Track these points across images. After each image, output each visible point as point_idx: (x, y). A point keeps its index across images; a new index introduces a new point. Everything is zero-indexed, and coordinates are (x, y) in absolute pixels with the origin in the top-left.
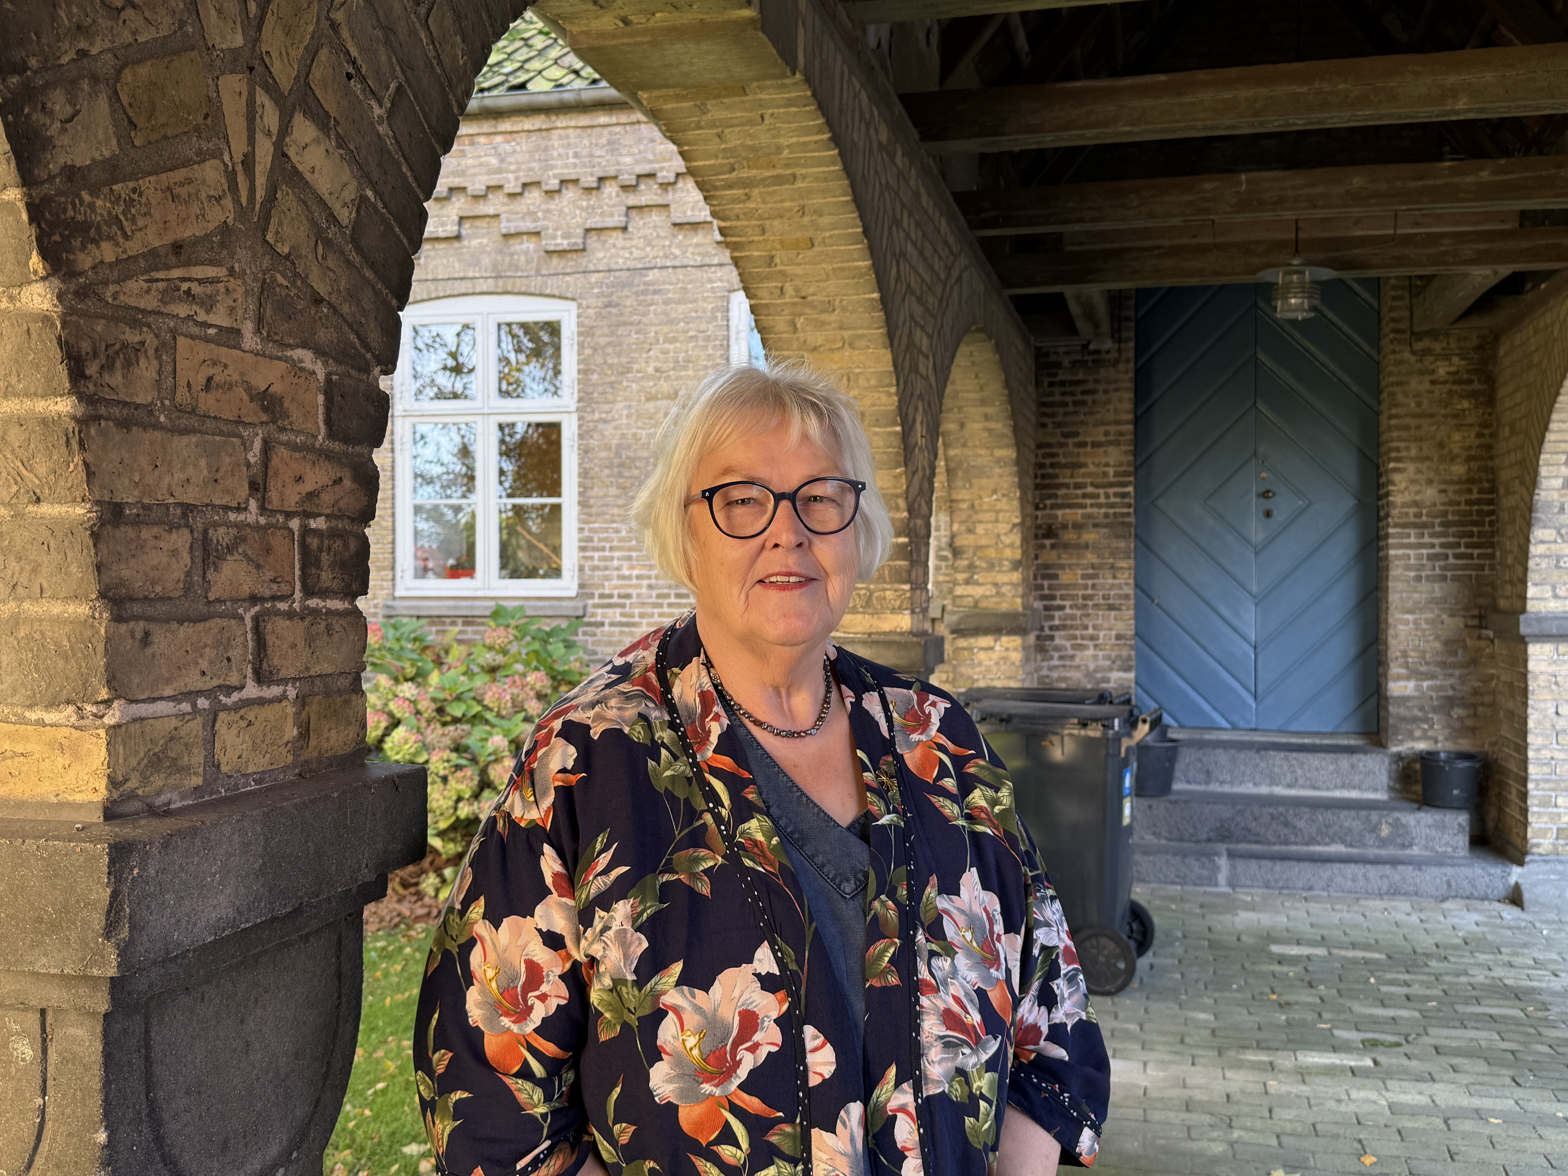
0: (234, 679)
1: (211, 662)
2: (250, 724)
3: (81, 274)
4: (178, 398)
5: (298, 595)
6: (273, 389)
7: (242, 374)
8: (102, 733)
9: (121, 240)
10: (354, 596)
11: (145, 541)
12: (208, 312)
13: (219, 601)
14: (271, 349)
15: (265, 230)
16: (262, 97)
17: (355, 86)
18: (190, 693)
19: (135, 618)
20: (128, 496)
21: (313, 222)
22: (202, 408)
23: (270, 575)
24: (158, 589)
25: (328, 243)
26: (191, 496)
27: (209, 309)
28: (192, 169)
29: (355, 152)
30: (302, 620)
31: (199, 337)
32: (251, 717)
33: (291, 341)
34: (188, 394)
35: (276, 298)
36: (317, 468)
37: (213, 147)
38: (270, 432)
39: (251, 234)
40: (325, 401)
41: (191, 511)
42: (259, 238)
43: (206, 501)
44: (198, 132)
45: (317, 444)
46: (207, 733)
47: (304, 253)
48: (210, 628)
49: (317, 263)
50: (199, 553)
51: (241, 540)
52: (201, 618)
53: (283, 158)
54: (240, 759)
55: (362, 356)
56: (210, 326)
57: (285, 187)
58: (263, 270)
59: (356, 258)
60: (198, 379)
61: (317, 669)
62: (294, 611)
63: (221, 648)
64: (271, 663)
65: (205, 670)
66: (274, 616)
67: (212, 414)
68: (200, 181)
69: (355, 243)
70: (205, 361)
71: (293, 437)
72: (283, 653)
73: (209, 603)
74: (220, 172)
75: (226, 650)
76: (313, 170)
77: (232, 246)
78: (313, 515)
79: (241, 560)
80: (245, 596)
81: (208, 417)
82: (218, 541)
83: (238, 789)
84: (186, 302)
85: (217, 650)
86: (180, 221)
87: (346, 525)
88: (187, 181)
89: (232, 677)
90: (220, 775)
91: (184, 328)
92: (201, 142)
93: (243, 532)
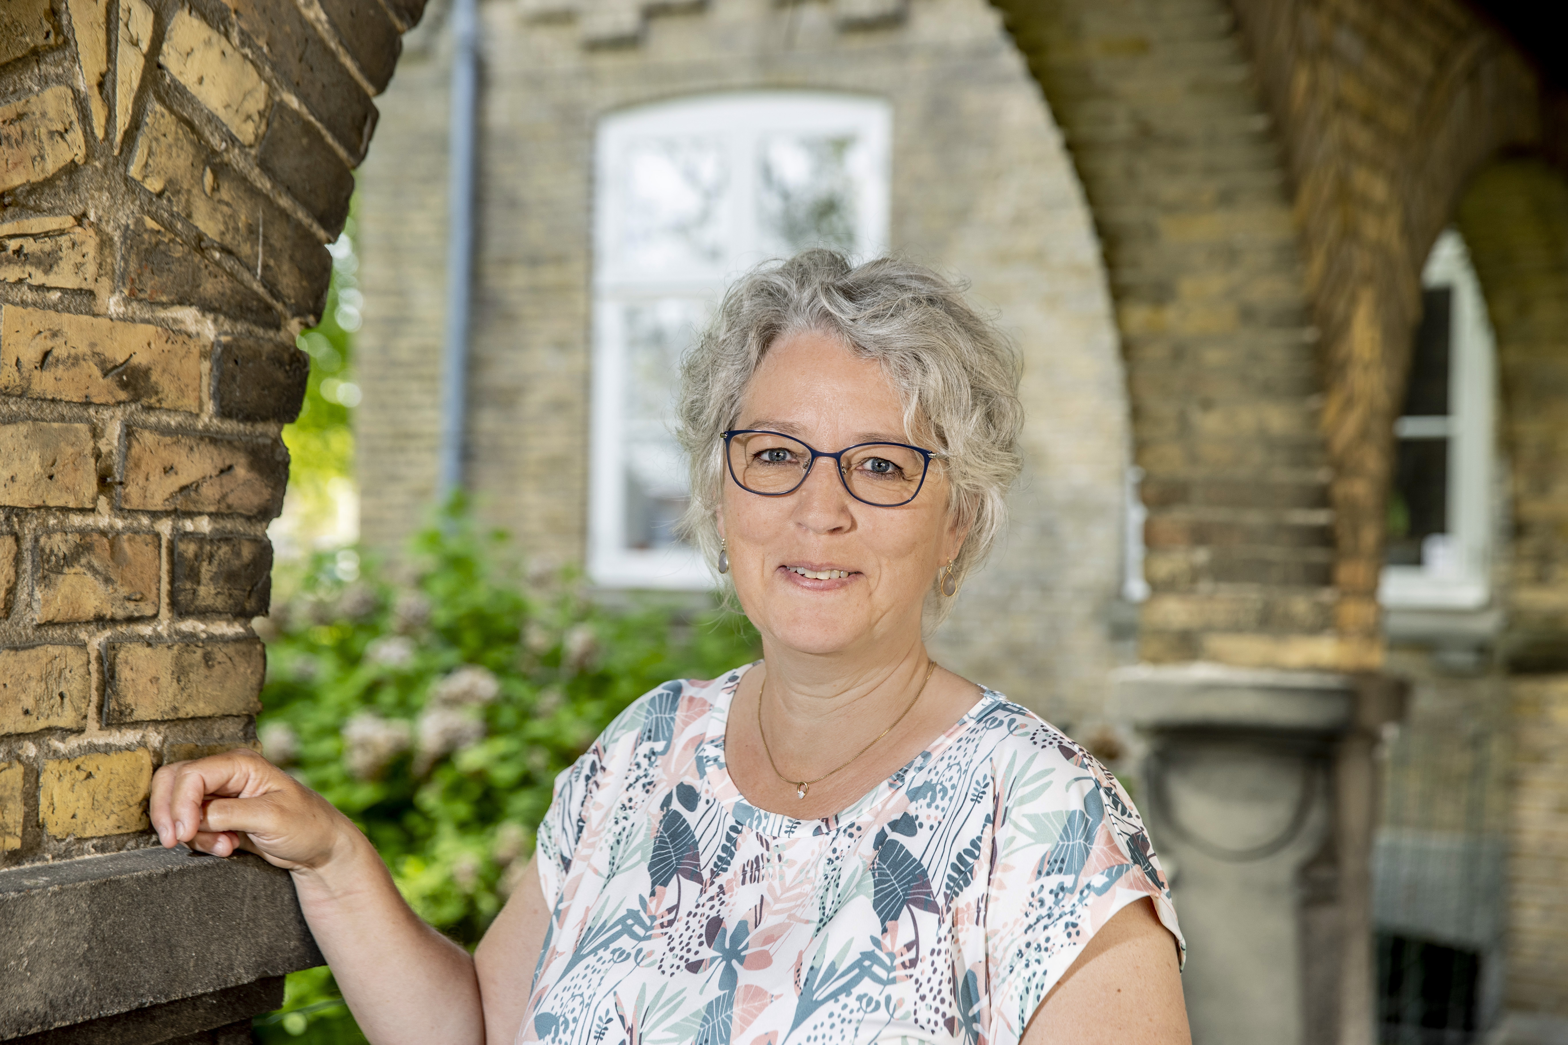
0: (69, 721)
1: (38, 699)
2: (89, 775)
5: (165, 616)
6: (135, 360)
7: (93, 345)
10: (250, 617)
12: (47, 272)
13: (52, 624)
14: (135, 310)
15: (128, 164)
18: (9, 736)
21: (200, 146)
22: (36, 390)
23: (124, 591)
25: (222, 170)
26: (17, 497)
27: (48, 270)
28: (28, 102)
29: (265, 49)
30: (169, 647)
31: (35, 304)
32: (91, 768)
33: (164, 299)
34: (17, 374)
35: (144, 247)
36: (196, 455)
37: (60, 70)
38: (132, 414)
39: (110, 171)
40: (211, 370)
41: (17, 515)
42: (121, 175)
43: (37, 502)
44: (36, 55)
45: (200, 426)
46: (27, 786)
47: (185, 186)
48: (38, 658)
49: (203, 196)
50: (27, 566)
51: (82, 549)
52: (27, 644)
53: (159, 72)
54: (74, 820)
55: (269, 308)
56: (49, 289)
57: (158, 107)
58: (126, 215)
59: (264, 184)
60: (31, 355)
61: (189, 709)
62: (159, 637)
63: (51, 681)
64: (122, 701)
65: (30, 708)
66: (130, 643)
67: (50, 397)
68: (38, 114)
69: (264, 165)
70: (40, 332)
71: (165, 418)
72: (140, 688)
73: (39, 626)
74: (66, 102)
75: (58, 684)
76: (201, 80)
77: (82, 188)
78: (190, 515)
79: (85, 574)
80: (89, 618)
81: (44, 400)
82: (52, 551)
83: (72, 857)
84: (16, 263)
85: (46, 684)
86: (10, 166)
87: (239, 526)
88: (20, 117)
89: (67, 718)
90: (45, 838)
91: (15, 295)
92: (43, 67)
93: (88, 539)
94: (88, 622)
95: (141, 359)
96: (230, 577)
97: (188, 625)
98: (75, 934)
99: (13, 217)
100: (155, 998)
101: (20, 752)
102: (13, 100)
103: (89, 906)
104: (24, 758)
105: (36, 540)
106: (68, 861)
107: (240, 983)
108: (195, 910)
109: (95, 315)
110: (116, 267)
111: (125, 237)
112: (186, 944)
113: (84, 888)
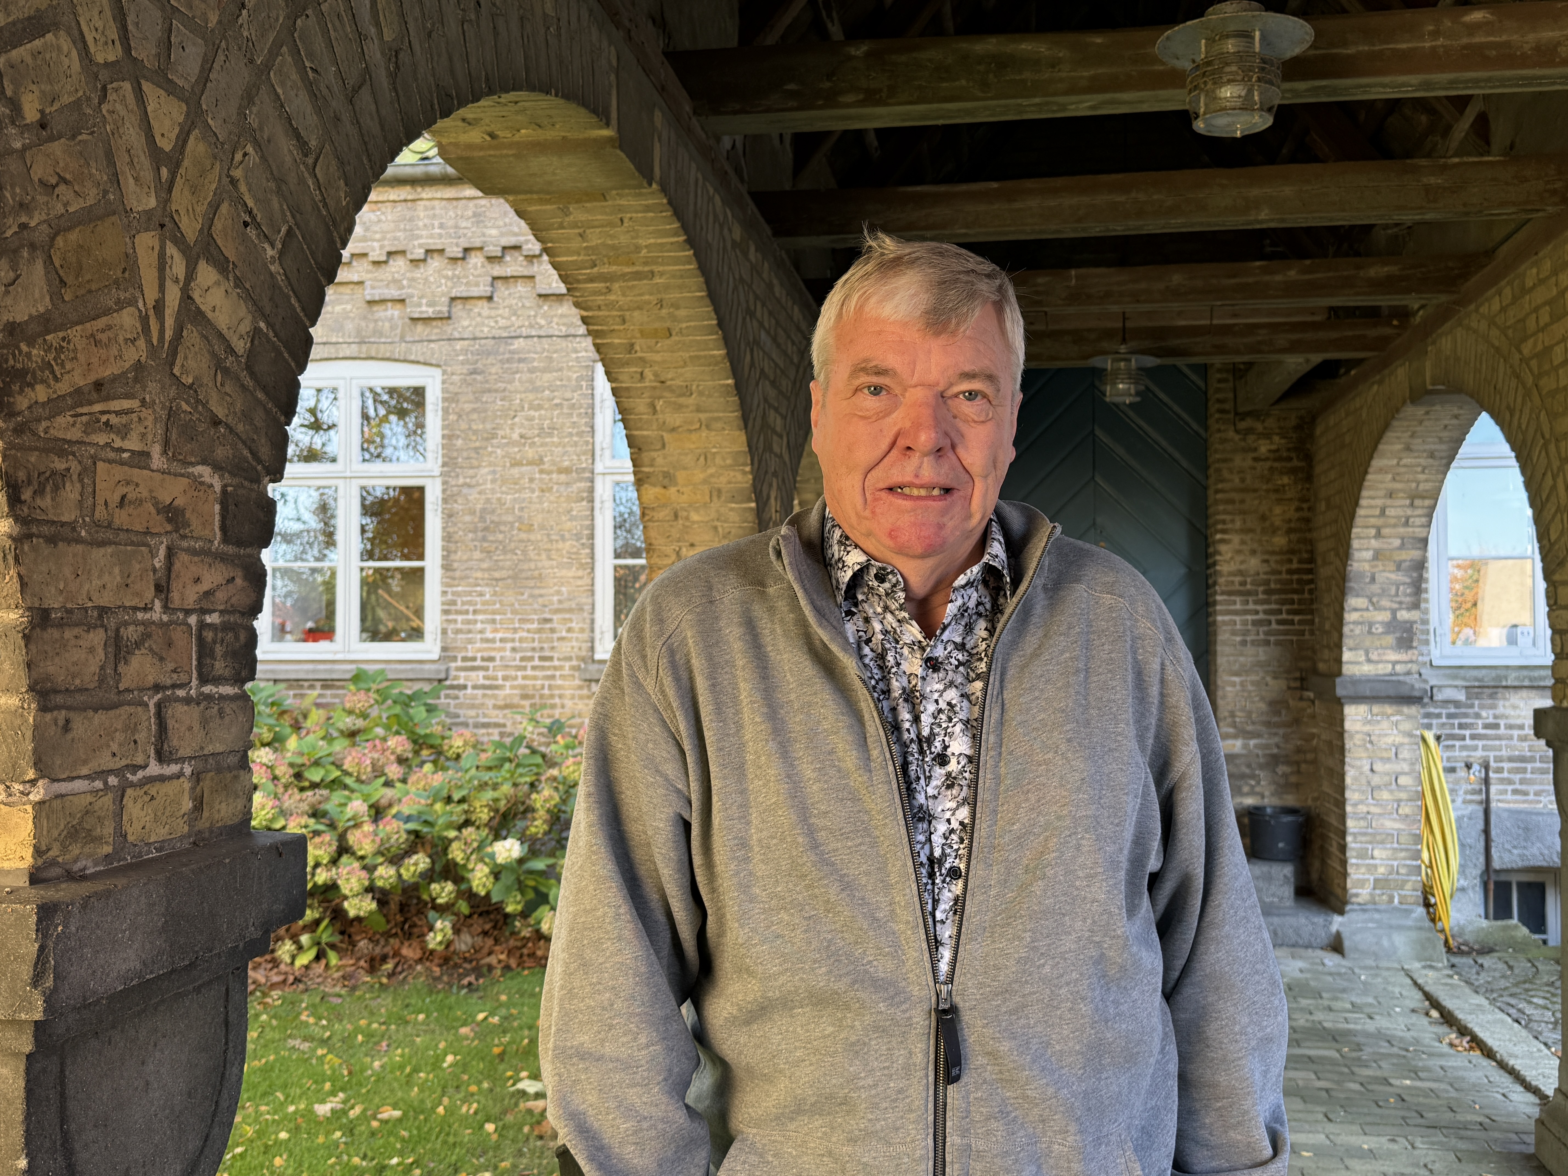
0: (139, 760)
1: (120, 745)
2: (153, 798)
3: (19, 414)
4: (97, 515)
5: (194, 682)
6: (176, 503)
7: (151, 491)
8: (29, 808)
9: (52, 383)
10: (244, 682)
11: (68, 640)
12: (123, 439)
13: (127, 690)
14: (176, 467)
15: (172, 364)
16: (171, 250)
17: (251, 232)
18: (103, 772)
19: (58, 708)
20: (54, 602)
21: (214, 354)
22: (117, 522)
23: (171, 666)
24: (77, 682)
25: (226, 371)
26: (106, 600)
27: (124, 437)
28: (112, 318)
29: (249, 290)
30: (198, 705)
31: (115, 461)
32: (153, 792)
33: (193, 460)
34: (105, 512)
35: (181, 423)
36: (213, 570)
37: (130, 297)
38: (173, 540)
39: (162, 369)
40: (220, 510)
41: (106, 613)
42: (168, 372)
43: (118, 603)
44: (116, 284)
45: (213, 549)
46: (116, 807)
47: (205, 381)
48: (120, 715)
49: (216, 389)
50: (112, 649)
51: (147, 636)
52: (113, 705)
53: (189, 301)
54: (144, 830)
55: (251, 467)
56: (124, 450)
57: (190, 326)
58: (170, 400)
59: (249, 383)
60: (114, 497)
61: (210, 748)
62: (191, 697)
63: (129, 732)
64: (170, 744)
65: (116, 752)
66: (173, 702)
67: (125, 528)
68: (118, 326)
69: (249, 369)
70: (119, 482)
71: (193, 543)
72: (181, 735)
73: (120, 692)
74: (135, 319)
75: (133, 734)
76: (214, 309)
77: (144, 380)
78: (210, 612)
79: (147, 654)
80: (149, 685)
81: (121, 530)
82: (127, 638)
83: (144, 856)
84: (105, 432)
85: (126, 733)
86: (101, 362)
87: (237, 618)
88: (108, 328)
89: (137, 758)
90: (127, 844)
91: (104, 454)
92: (120, 293)
93: (149, 629)
94: (148, 688)
95: (180, 502)
96: (232, 654)
97: (208, 689)
98: (157, 912)
99: (103, 399)
101: (109, 783)
103: (164, 892)
104: (112, 787)
106: (141, 859)
109: (151, 470)
111: (169, 415)
112: (221, 913)
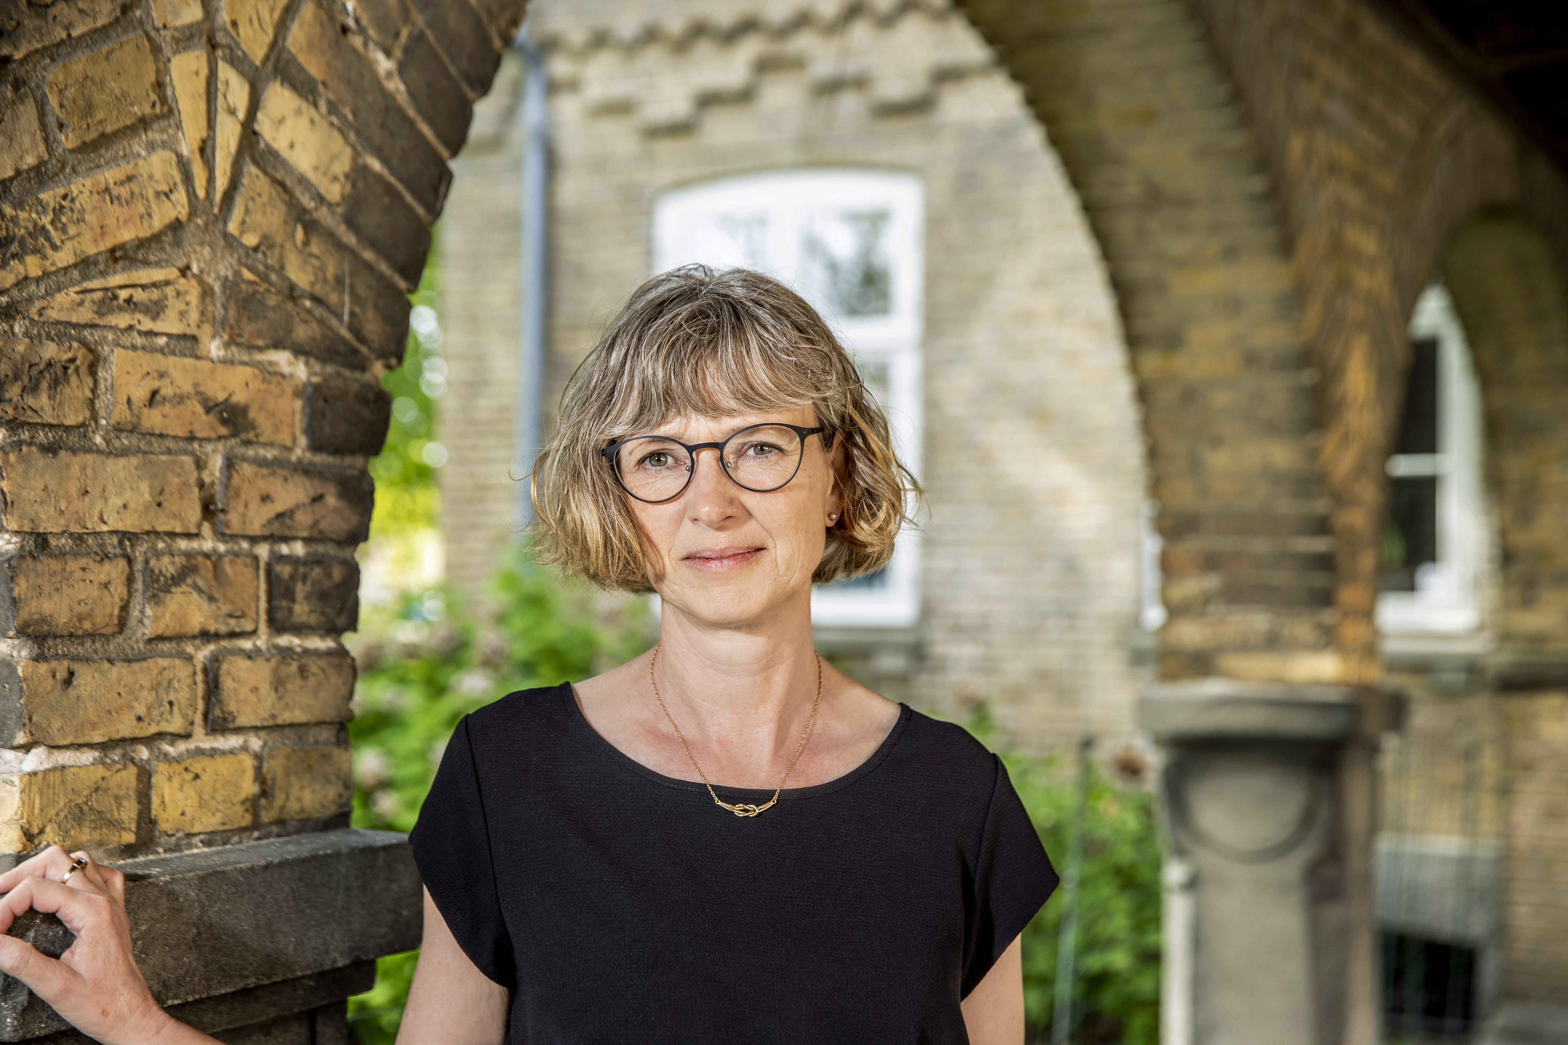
0: (178, 726)
1: (149, 707)
3: (2, 292)
4: (116, 416)
5: (263, 631)
6: (234, 399)
7: (196, 385)
8: (16, 781)
9: (49, 252)
10: (340, 633)
11: (72, 572)
12: (154, 319)
13: (161, 638)
14: (236, 354)
15: (226, 221)
16: (225, 72)
17: (353, 39)
18: (123, 740)
19: (59, 657)
20: (53, 525)
21: (292, 205)
22: (146, 425)
23: (226, 608)
24: (87, 625)
25: (311, 226)
26: (128, 523)
27: (155, 317)
28: (136, 165)
29: (350, 117)
30: (268, 660)
31: (144, 348)
32: (198, 770)
33: (260, 343)
34: (128, 411)
35: (241, 296)
36: (290, 486)
37: (165, 137)
38: (232, 447)
39: (210, 227)
40: (303, 407)
41: (129, 540)
42: (220, 231)
43: (147, 527)
44: (144, 123)
45: (294, 458)
46: (141, 786)
47: (279, 240)
48: (149, 669)
49: (294, 250)
50: (139, 585)
51: (188, 570)
52: (139, 657)
53: (253, 138)
54: (183, 817)
55: (355, 352)
56: (156, 334)
57: (254, 170)
58: (225, 268)
59: (350, 239)
60: (140, 394)
61: (286, 717)
62: (257, 650)
63: (161, 691)
64: (225, 709)
65: (142, 715)
66: (232, 656)
67: (157, 432)
68: (145, 176)
69: (350, 221)
70: (148, 373)
71: (262, 452)
72: (242, 697)
73: (150, 640)
74: (170, 164)
75: (168, 693)
76: (292, 146)
77: (186, 244)
78: (286, 539)
79: (190, 593)
80: (196, 634)
81: (152, 435)
82: (161, 572)
83: (181, 850)
84: (126, 311)
85: (157, 693)
86: (121, 223)
87: (329, 549)
88: (130, 179)
89: (175, 725)
90: (157, 834)
91: (126, 340)
92: (150, 134)
93: (193, 561)
94: (194, 637)
95: (240, 398)
96: (321, 596)
97: (284, 640)
98: (184, 920)
99: (124, 269)
100: (258, 979)
101: (133, 755)
102: (123, 164)
103: (197, 895)
104: (137, 760)
105: (147, 562)
106: (177, 854)
107: (335, 966)
108: (294, 899)
109: (198, 358)
110: (217, 314)
111: (224, 287)
112: (286, 929)
113: (192, 878)
